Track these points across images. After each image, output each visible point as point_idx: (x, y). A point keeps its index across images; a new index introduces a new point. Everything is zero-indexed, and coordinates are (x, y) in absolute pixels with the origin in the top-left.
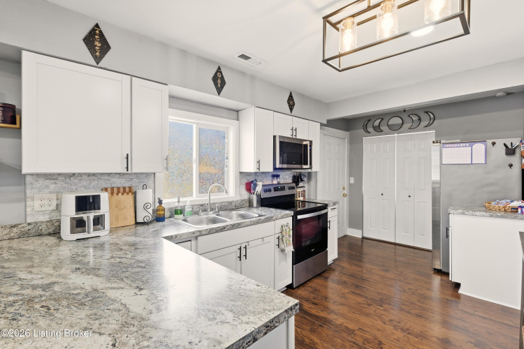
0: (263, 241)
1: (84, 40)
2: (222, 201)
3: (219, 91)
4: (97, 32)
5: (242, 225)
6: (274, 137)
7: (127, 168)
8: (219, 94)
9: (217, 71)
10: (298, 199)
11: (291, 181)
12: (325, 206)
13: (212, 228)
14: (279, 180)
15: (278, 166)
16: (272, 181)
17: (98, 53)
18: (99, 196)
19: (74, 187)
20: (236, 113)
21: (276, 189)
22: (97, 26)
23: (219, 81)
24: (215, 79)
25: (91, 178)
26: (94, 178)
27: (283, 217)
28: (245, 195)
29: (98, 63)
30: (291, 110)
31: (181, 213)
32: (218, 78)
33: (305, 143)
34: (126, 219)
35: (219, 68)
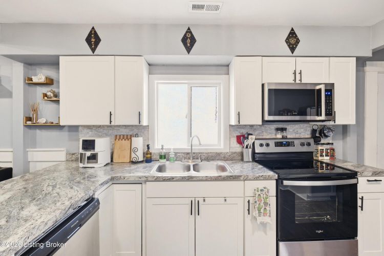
0: (225, 200)
1: (86, 40)
2: (209, 152)
3: (189, 50)
4: (93, 32)
5: (194, 179)
6: (263, 85)
7: (111, 122)
8: (189, 53)
9: (187, 32)
10: (320, 158)
11: (309, 136)
12: (353, 175)
13: (159, 177)
14: (285, 134)
15: (267, 118)
16: (276, 135)
17: (93, 46)
18: (94, 140)
19: (100, 134)
20: (226, 68)
21: (278, 144)
22: (93, 28)
23: (189, 41)
24: (184, 40)
25: (109, 128)
26: (111, 128)
27: (257, 179)
28: (237, 148)
29: (93, 53)
30: (292, 49)
31: (165, 158)
32: (187, 38)
33: (318, 87)
34: (124, 157)
35: (189, 29)
